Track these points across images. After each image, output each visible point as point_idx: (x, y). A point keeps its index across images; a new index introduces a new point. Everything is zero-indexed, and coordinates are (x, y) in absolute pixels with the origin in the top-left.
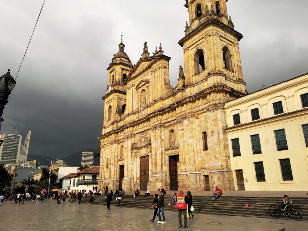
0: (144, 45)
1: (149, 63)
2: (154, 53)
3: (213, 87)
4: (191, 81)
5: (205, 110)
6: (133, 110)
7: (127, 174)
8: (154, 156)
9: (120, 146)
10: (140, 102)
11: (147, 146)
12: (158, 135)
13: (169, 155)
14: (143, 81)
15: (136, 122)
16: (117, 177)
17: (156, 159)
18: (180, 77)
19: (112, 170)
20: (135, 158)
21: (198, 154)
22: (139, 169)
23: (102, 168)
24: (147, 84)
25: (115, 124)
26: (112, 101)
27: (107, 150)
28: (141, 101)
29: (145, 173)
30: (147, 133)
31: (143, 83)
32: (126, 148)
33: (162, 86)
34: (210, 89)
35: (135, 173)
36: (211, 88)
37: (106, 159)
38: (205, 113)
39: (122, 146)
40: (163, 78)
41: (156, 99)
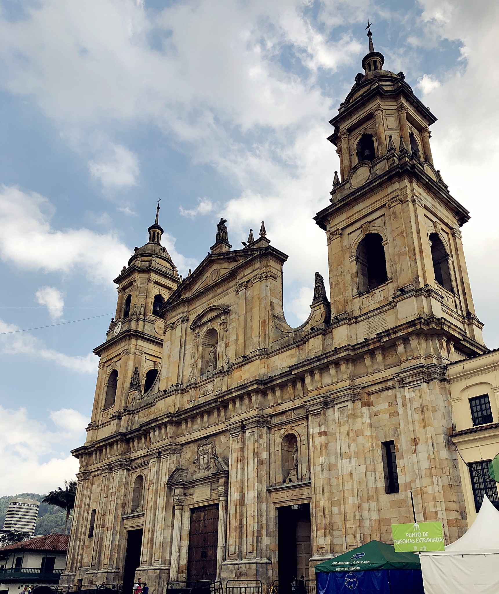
0: (218, 226)
1: (233, 265)
2: (244, 244)
3: (416, 322)
4: (349, 311)
5: (390, 384)
6: (180, 382)
7: (151, 554)
8: (236, 505)
9: (135, 476)
10: (200, 361)
11: (216, 477)
12: (251, 447)
13: (279, 505)
14: (211, 309)
15: (186, 412)
16: (117, 564)
17: (241, 516)
18: (315, 298)
19: (107, 542)
20: (178, 512)
21: (370, 501)
22: (185, 543)
23: (76, 536)
24: (223, 318)
25: (123, 418)
26: (120, 359)
27: (94, 487)
28: (202, 357)
29: (204, 555)
30: (217, 442)
31: (213, 314)
32: (152, 482)
33: (265, 320)
34: (410, 327)
35: (173, 553)
36: (412, 324)
37: (90, 512)
38: (390, 391)
39: (140, 478)
40: (268, 301)
41: (248, 353)
